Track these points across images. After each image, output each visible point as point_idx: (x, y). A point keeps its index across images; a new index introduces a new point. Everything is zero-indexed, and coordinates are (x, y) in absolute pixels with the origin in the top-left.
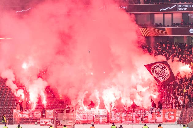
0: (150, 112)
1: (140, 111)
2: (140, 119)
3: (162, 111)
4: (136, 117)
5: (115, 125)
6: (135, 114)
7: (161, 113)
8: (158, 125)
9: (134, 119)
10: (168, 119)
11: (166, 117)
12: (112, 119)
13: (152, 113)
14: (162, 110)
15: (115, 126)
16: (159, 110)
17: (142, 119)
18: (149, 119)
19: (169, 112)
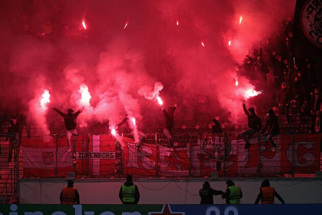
0: (244, 142)
1: (214, 140)
2: (212, 164)
3: (277, 140)
4: (201, 157)
5: (133, 184)
6: (197, 150)
7: (274, 145)
8: (261, 183)
9: (196, 163)
10: (298, 164)
11: (290, 159)
12: (129, 165)
13: (248, 146)
14: (278, 137)
15: (133, 187)
16: (270, 138)
17: (219, 164)
18: (239, 165)
19: (300, 143)
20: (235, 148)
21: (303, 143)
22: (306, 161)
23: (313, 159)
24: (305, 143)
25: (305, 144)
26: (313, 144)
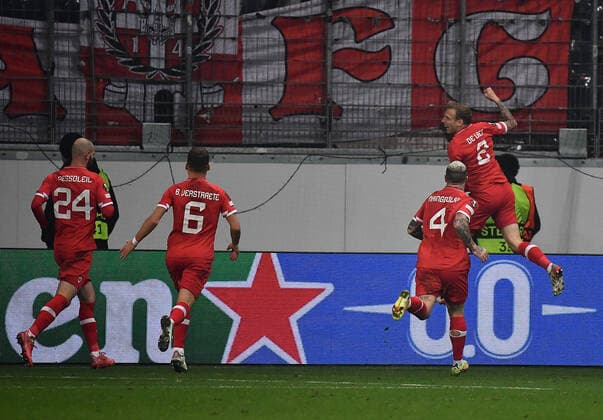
18: (248, 98)
19: (490, 16)
20: (231, 29)
21: (500, 16)
22: (515, 88)
23: (543, 80)
24: (511, 16)
25: (512, 22)
26: (541, 22)
